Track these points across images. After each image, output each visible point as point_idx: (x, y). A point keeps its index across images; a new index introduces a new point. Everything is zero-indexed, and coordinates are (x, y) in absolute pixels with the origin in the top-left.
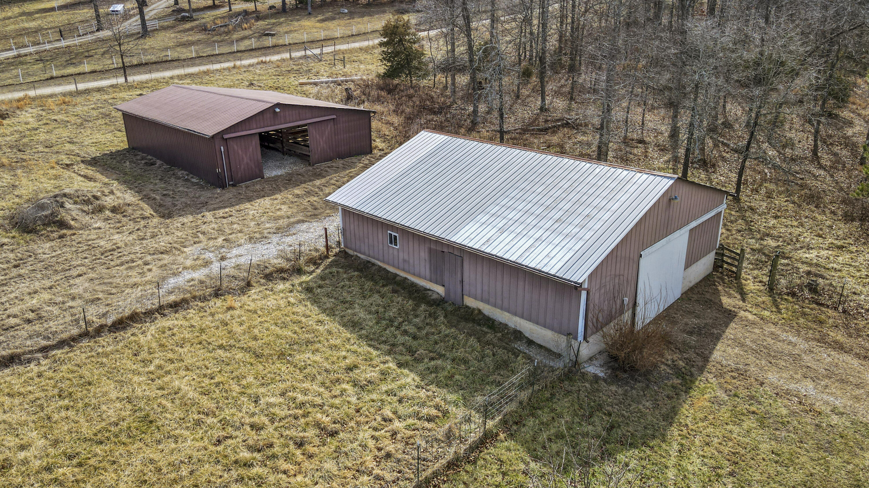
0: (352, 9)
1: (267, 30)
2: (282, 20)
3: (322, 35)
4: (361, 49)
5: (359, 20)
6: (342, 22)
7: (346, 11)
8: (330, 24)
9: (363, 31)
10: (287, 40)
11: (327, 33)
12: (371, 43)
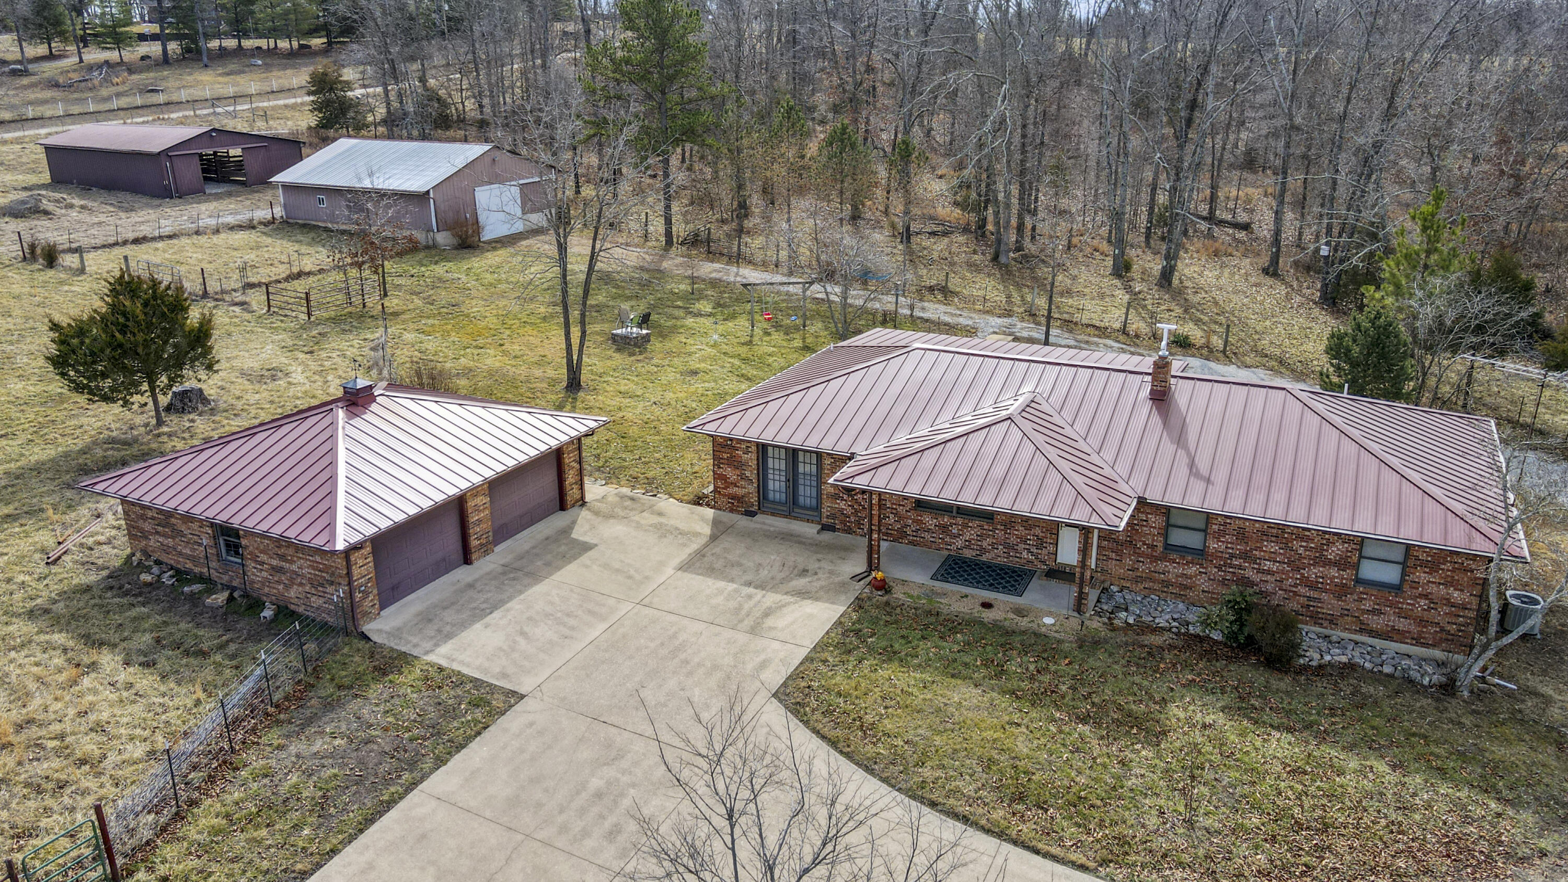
0: (268, 61)
1: (152, 84)
2: (166, 73)
3: (231, 91)
4: (286, 106)
5: (280, 73)
6: (255, 76)
7: (260, 62)
8: (239, 78)
9: (287, 86)
10: (184, 95)
11: (236, 89)
12: (299, 100)
